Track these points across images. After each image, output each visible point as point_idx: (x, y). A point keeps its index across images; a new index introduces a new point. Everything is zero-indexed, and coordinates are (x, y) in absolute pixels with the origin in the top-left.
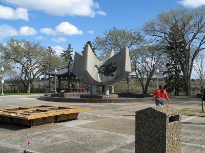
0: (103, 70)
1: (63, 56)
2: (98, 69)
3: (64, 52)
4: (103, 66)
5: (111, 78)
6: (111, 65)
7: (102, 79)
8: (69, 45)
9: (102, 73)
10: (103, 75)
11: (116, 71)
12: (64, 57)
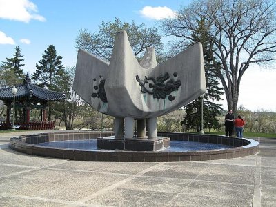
0: (151, 86)
1: (6, 67)
2: (141, 84)
3: (8, 59)
4: (150, 79)
5: (169, 104)
6: (167, 76)
7: (149, 105)
8: (18, 49)
9: (149, 93)
10: (152, 96)
11: (180, 89)
12: (8, 70)
